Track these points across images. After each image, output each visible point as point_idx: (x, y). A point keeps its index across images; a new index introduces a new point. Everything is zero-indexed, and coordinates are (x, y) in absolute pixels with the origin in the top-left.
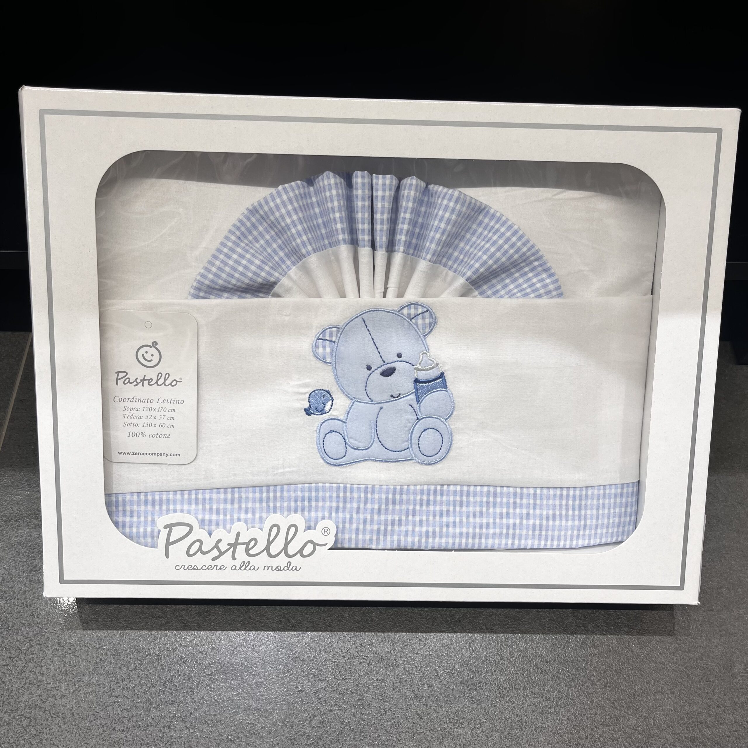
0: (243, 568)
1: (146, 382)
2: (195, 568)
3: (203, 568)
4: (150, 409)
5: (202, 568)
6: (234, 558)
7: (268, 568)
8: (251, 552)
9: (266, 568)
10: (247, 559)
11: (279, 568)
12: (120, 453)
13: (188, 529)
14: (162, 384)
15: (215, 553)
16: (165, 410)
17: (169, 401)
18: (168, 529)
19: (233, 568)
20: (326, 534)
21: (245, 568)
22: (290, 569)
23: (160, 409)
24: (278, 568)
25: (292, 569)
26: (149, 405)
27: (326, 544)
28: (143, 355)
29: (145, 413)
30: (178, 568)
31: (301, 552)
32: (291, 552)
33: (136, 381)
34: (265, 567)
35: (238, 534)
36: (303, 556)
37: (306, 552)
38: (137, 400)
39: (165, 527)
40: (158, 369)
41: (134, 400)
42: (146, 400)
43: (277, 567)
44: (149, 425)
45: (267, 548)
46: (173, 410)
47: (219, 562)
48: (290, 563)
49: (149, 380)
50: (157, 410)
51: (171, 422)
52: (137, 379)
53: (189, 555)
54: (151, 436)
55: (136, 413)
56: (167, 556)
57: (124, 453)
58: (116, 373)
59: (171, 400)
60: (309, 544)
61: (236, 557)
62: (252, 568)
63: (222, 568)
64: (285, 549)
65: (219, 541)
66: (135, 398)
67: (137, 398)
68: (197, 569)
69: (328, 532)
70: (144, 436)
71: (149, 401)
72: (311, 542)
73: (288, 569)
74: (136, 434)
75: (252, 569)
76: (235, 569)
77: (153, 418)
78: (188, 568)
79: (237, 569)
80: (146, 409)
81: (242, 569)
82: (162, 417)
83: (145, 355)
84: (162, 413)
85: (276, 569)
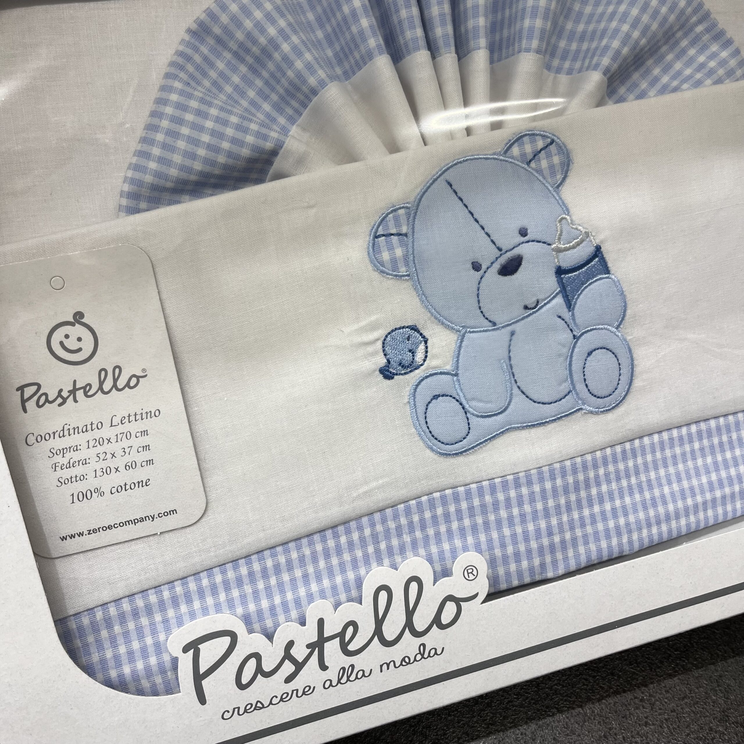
0: (344, 680)
1: (80, 394)
2: (259, 706)
3: (273, 703)
4: (100, 442)
5: (271, 703)
6: (323, 667)
7: (388, 665)
8: (351, 647)
9: (385, 666)
10: (347, 661)
11: (407, 660)
12: (64, 539)
13: (227, 640)
14: (111, 389)
15: (288, 668)
16: (128, 435)
17: (132, 418)
18: (192, 651)
19: (327, 686)
20: (472, 577)
21: (348, 677)
22: (426, 656)
23: (120, 436)
24: (405, 661)
25: (429, 656)
26: (97, 434)
27: (476, 595)
28: (61, 343)
29: (93, 452)
30: (227, 715)
31: (437, 621)
32: (420, 626)
33: (60, 395)
34: (381, 666)
35: (321, 623)
36: (442, 627)
37: (446, 619)
38: (72, 431)
39: (185, 650)
40: (97, 363)
41: (66, 433)
42: (89, 427)
43: (403, 660)
44: (106, 471)
45: (378, 632)
46: (145, 433)
47: (299, 683)
48: (424, 645)
49: (84, 388)
50: (113, 440)
51: (146, 456)
52: (61, 391)
53: (242, 687)
54: (114, 490)
55: (76, 456)
56: (202, 700)
57: (72, 536)
58: (18, 390)
59: (136, 415)
60: (448, 602)
61: (327, 664)
62: (360, 674)
63: (308, 691)
64: (409, 624)
65: (290, 644)
66: (66, 427)
67: (71, 427)
68: (263, 707)
69: (475, 572)
70: (102, 494)
71: (94, 426)
72: (450, 598)
73: (423, 657)
74: (85, 496)
75: (359, 676)
76: (331, 685)
77: (109, 456)
78: (246, 711)
79: (334, 684)
80: (92, 444)
81: (342, 681)
82: (127, 451)
83: (67, 343)
84: (125, 443)
85: (401, 664)
